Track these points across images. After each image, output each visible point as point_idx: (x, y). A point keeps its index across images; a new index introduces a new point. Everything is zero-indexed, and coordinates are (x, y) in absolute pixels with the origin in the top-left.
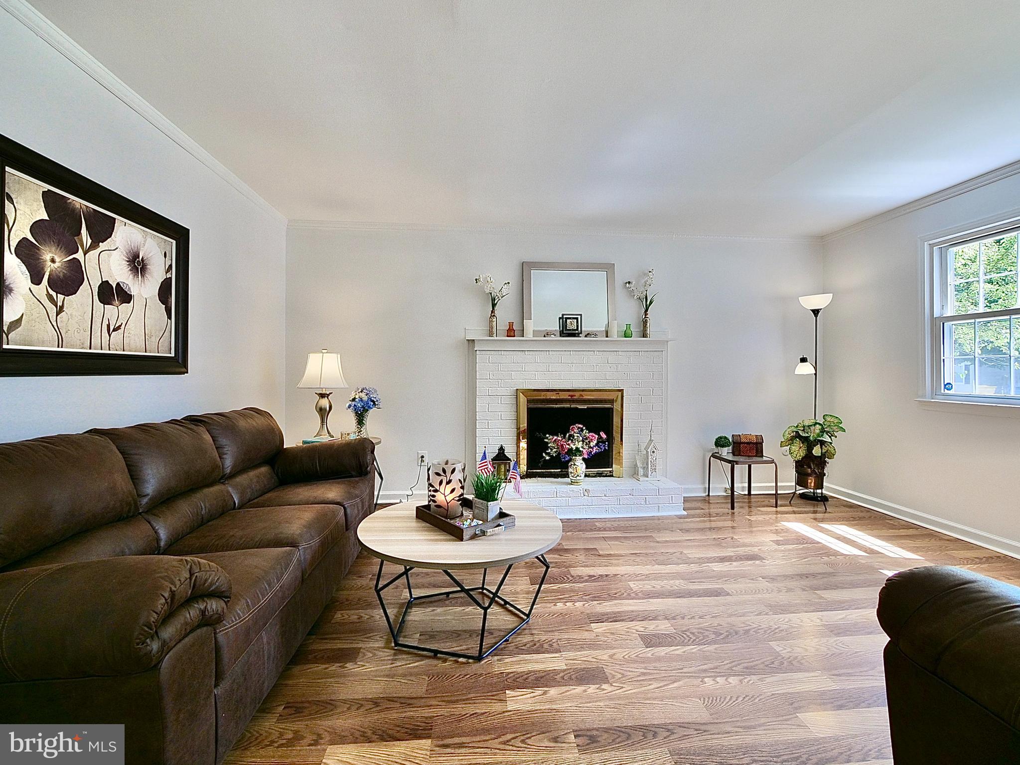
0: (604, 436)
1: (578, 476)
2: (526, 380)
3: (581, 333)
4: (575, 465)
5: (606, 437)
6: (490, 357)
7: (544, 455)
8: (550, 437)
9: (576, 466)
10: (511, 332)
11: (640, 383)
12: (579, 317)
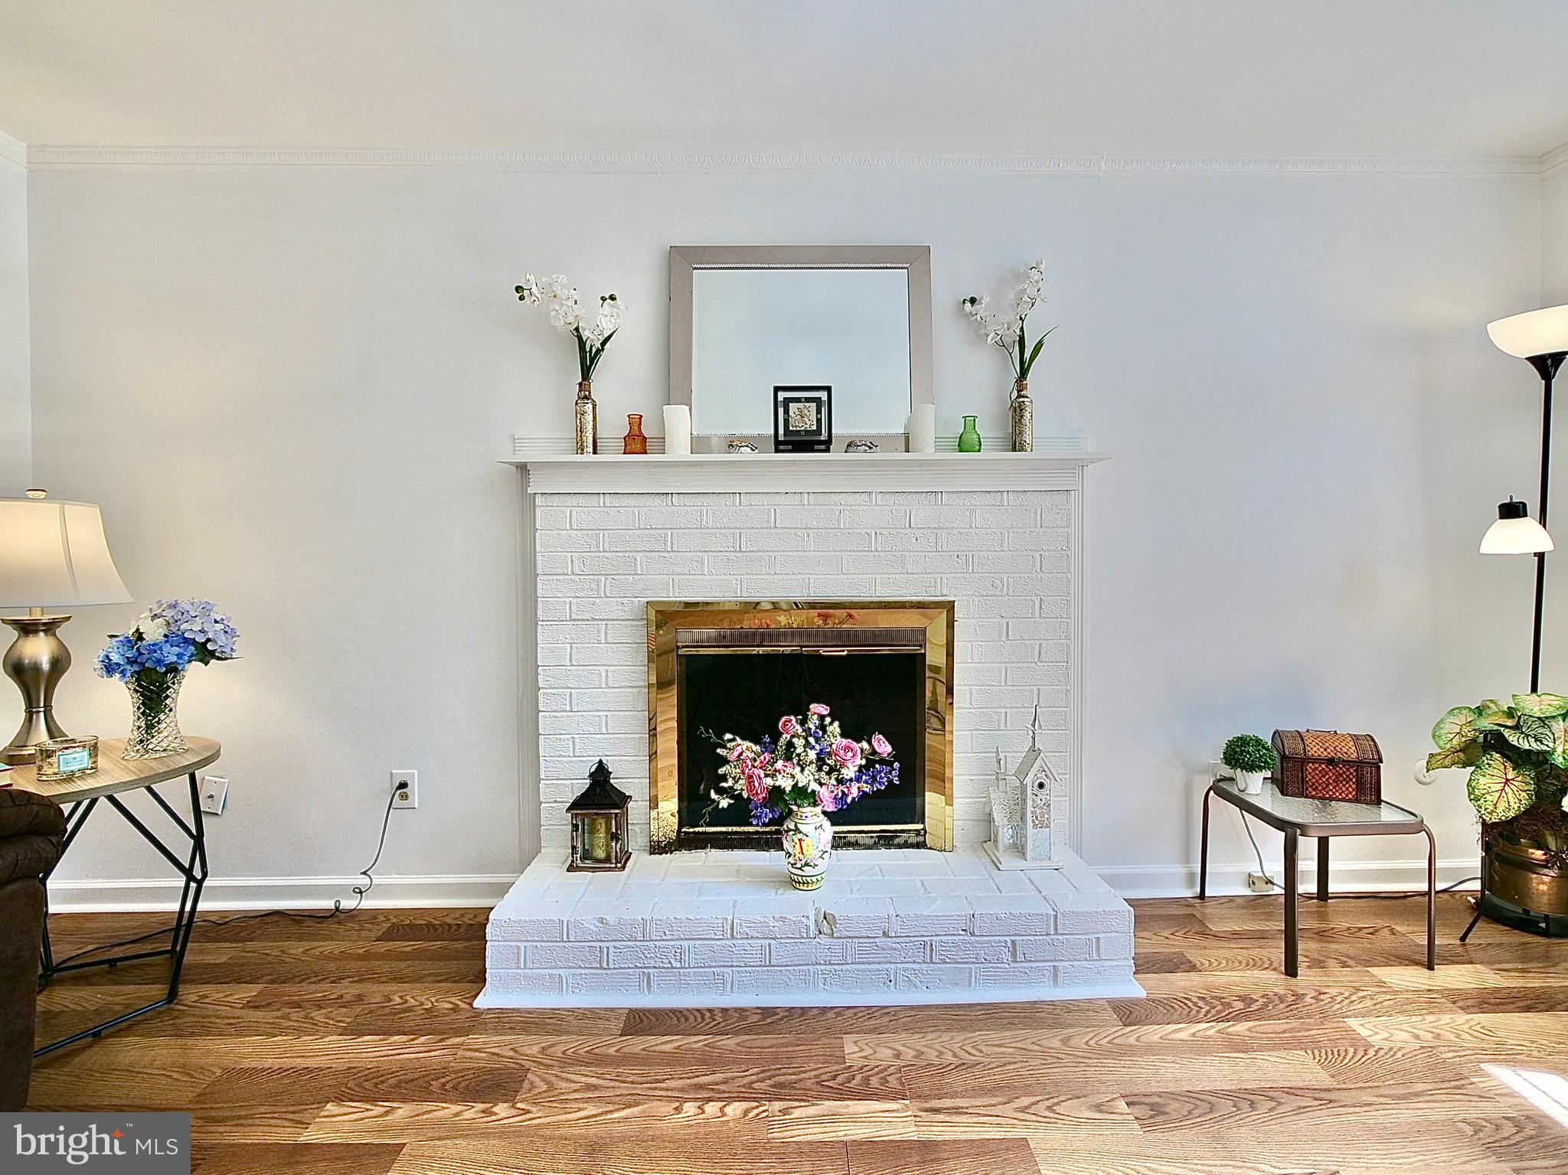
0: (884, 748)
1: (807, 864)
2: (675, 577)
3: (829, 442)
4: (797, 830)
5: (889, 749)
6: (574, 513)
7: (713, 795)
8: (734, 740)
9: (800, 836)
10: (636, 441)
11: (1002, 581)
12: (824, 395)
